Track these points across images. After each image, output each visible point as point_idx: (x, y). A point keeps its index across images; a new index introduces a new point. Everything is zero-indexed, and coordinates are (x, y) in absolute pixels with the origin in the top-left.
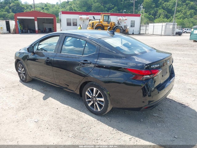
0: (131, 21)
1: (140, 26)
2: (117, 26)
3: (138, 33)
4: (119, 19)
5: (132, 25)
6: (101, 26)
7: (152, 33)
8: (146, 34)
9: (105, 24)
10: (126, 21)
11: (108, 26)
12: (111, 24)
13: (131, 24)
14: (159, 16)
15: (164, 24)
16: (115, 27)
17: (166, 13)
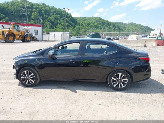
0: (35, 30)
1: (43, 34)
2: (27, 35)
3: (41, 40)
4: (25, 28)
5: (36, 34)
6: (12, 34)
7: (54, 40)
8: (48, 40)
9: (15, 32)
10: (30, 30)
11: (18, 34)
12: (21, 32)
13: (35, 32)
14: (46, 27)
15: (62, 33)
16: (26, 35)
17: (51, 24)
